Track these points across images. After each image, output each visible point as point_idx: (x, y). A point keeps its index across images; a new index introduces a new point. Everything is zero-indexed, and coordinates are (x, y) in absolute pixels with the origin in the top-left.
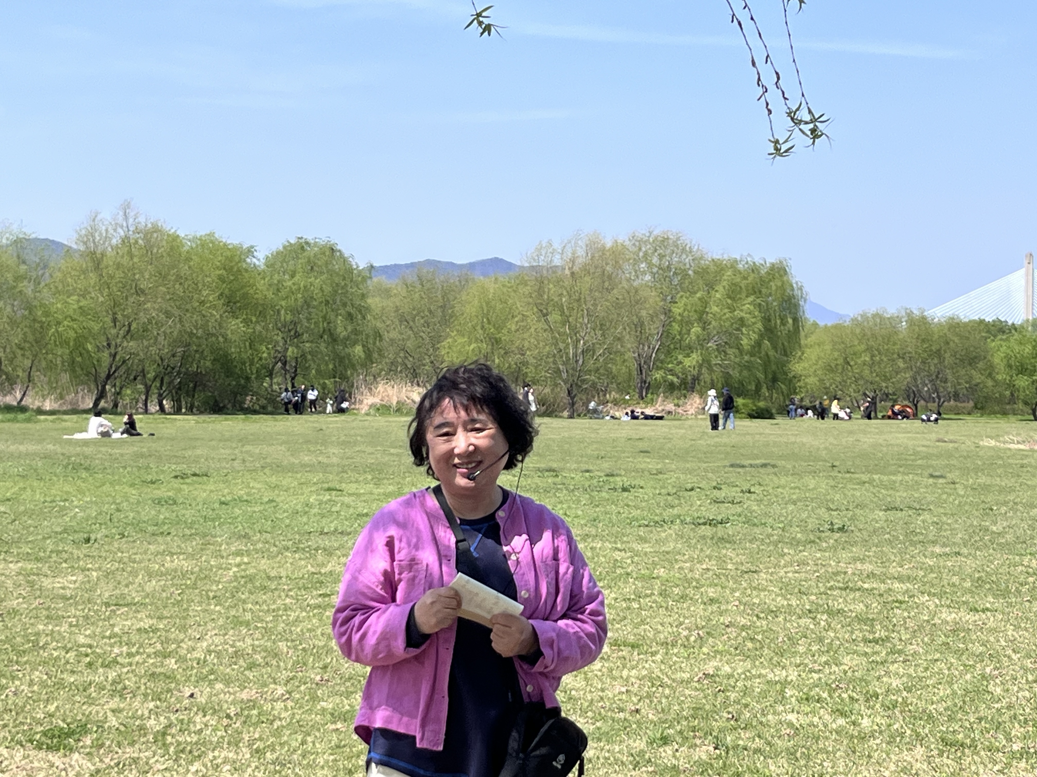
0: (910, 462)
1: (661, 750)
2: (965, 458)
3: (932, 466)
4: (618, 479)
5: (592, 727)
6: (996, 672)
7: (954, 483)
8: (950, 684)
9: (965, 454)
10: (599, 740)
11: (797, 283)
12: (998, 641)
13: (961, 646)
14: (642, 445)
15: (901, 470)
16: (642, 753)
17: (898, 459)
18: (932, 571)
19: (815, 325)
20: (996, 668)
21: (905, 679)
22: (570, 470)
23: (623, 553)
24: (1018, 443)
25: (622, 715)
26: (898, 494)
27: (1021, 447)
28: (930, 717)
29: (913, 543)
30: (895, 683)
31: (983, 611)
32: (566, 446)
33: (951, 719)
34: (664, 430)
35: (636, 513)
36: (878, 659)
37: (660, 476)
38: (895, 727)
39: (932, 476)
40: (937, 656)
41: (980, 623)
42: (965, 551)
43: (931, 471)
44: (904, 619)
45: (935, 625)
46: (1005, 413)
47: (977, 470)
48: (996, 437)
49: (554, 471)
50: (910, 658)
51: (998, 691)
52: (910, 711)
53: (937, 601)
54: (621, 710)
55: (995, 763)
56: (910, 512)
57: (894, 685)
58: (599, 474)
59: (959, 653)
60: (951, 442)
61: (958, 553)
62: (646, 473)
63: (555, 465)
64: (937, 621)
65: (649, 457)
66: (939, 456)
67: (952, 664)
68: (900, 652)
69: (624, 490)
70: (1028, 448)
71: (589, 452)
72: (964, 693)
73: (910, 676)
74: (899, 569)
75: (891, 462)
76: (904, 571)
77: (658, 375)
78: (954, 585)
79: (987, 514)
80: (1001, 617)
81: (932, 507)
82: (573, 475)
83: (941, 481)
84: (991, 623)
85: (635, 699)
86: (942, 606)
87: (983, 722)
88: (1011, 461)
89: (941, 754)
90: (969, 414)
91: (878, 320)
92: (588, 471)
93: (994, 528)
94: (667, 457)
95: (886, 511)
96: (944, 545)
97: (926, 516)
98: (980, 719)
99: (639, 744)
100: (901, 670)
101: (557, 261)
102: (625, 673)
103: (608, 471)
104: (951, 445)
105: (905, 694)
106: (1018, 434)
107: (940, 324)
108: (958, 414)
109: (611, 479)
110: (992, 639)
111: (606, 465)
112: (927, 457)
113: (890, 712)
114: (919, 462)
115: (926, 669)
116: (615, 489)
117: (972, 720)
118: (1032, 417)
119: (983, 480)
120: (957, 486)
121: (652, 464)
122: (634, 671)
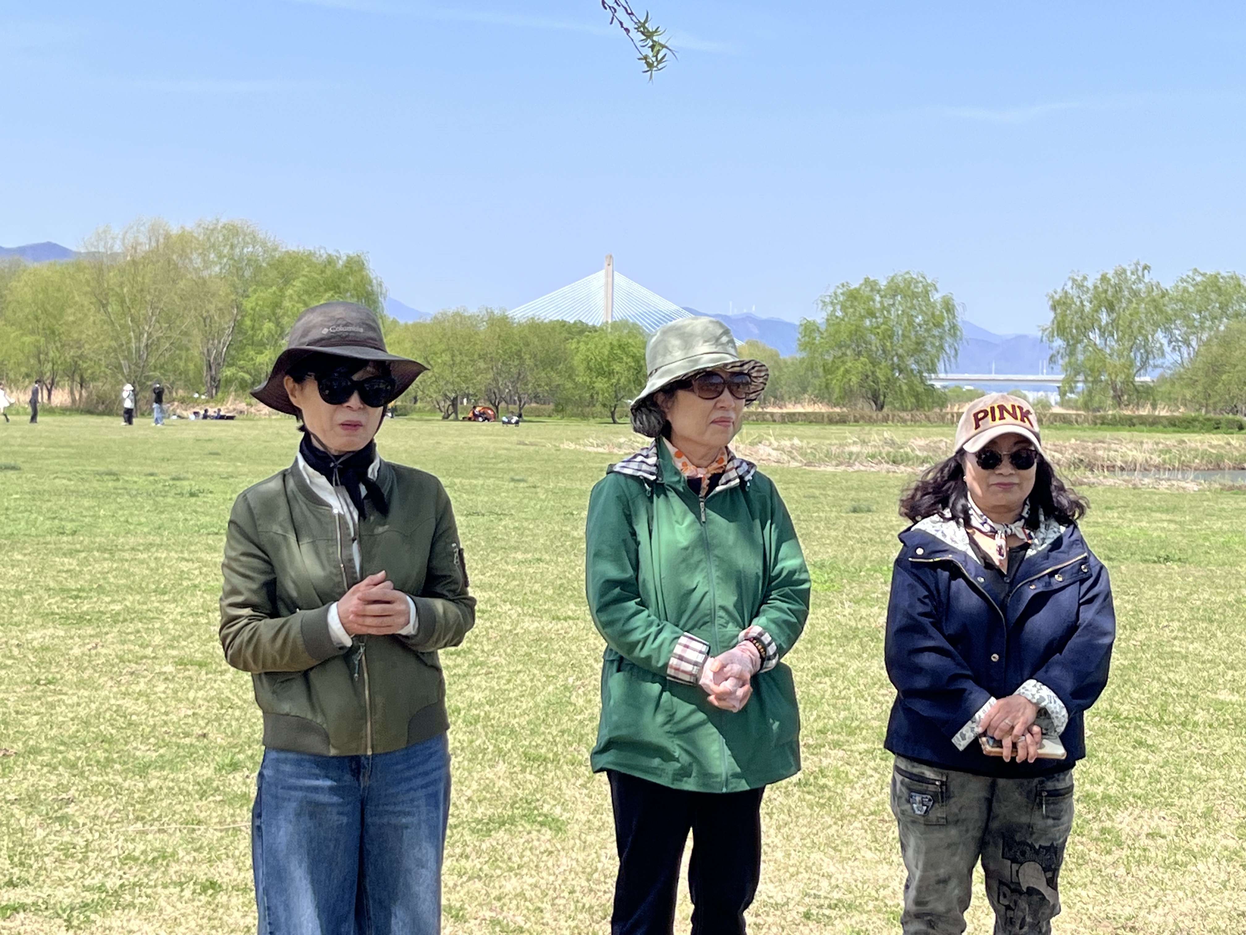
0: (491, 466)
1: (230, 776)
2: (546, 461)
3: (512, 470)
4: (185, 483)
5: (155, 755)
6: (579, 683)
7: (535, 487)
8: (533, 695)
9: (546, 457)
10: (162, 768)
11: (376, 278)
12: (580, 650)
13: (543, 655)
14: (210, 447)
15: (483, 473)
16: (209, 781)
17: (480, 463)
18: (514, 579)
19: (395, 323)
20: (578, 679)
21: (487, 692)
22: (132, 473)
23: (190, 564)
24: (598, 446)
25: (187, 741)
26: (480, 499)
27: (601, 450)
28: (512, 731)
29: (494, 550)
30: (478, 696)
31: (565, 619)
32: (128, 448)
33: (533, 732)
34: (236, 430)
35: (204, 520)
36: (460, 672)
37: (231, 480)
38: (478, 743)
39: (513, 480)
40: (520, 667)
41: (562, 632)
42: (547, 557)
43: (512, 474)
44: (487, 630)
45: (517, 634)
46: (584, 417)
47: (557, 474)
48: (576, 440)
49: (114, 474)
50: (493, 670)
51: (581, 702)
52: (492, 726)
53: (519, 610)
54: (187, 735)
55: (578, 777)
56: (492, 517)
57: (476, 700)
58: (164, 477)
59: (541, 663)
60: (532, 444)
61: (539, 560)
62: (216, 477)
63: (115, 468)
64: (519, 630)
65: (219, 460)
66: (520, 459)
67: (534, 675)
68: (482, 664)
69: (192, 495)
70: (606, 451)
71: (153, 454)
72: (545, 704)
73: (492, 689)
74: (481, 577)
75: (472, 465)
76: (486, 579)
77: (228, 372)
78: (536, 593)
79: (568, 519)
80: (582, 625)
81: (513, 512)
82: (135, 479)
83: (522, 485)
84: (573, 633)
85: (202, 723)
86: (525, 615)
87: (566, 735)
88: (591, 464)
89: (523, 770)
90: (550, 416)
91: (458, 319)
92: (152, 475)
93: (575, 534)
94: (239, 459)
95: (467, 516)
96: (526, 551)
97: (507, 521)
98: (563, 732)
99: (206, 772)
100: (483, 683)
101: (118, 248)
102: (191, 695)
103: (174, 475)
104: (532, 448)
105: (487, 708)
106: (598, 438)
107: (520, 324)
108: (538, 416)
109: (178, 483)
110: (574, 648)
111: (172, 468)
112: (509, 460)
113: (472, 728)
114: (500, 465)
115: (509, 681)
116: (181, 494)
117: (555, 733)
118: (611, 420)
119: (563, 483)
120: (538, 490)
121: (221, 466)
122: (202, 692)
